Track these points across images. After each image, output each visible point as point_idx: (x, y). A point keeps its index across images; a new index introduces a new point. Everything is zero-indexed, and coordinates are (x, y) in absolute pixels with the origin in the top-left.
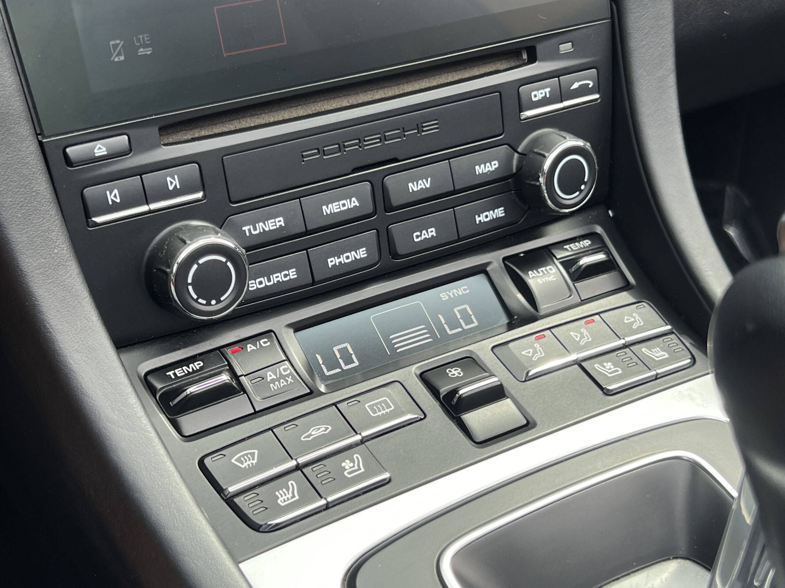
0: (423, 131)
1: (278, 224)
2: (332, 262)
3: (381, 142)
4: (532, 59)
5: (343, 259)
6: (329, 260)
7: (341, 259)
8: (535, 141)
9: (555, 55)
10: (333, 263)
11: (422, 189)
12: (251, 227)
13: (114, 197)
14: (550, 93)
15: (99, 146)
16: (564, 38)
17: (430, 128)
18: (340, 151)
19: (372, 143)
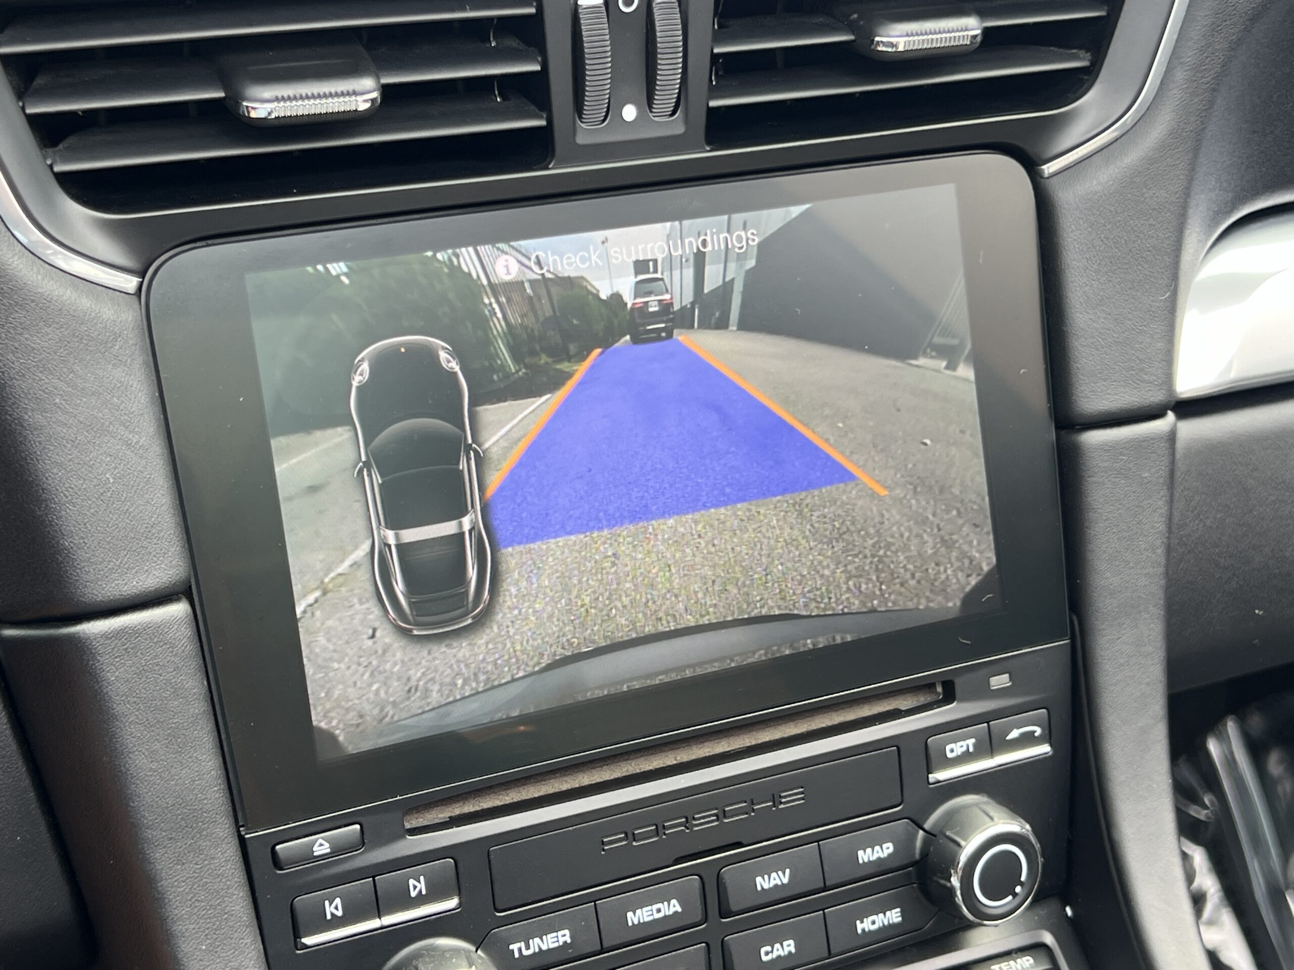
0: (781, 803)
1: (561, 940)
3: (718, 820)
4: (949, 697)
8: (951, 815)
9: (984, 693)
11: (776, 886)
12: (522, 944)
13: (334, 908)
14: (975, 745)
15: (321, 841)
16: (998, 668)
17: (792, 799)
18: (658, 835)
19: (705, 821)
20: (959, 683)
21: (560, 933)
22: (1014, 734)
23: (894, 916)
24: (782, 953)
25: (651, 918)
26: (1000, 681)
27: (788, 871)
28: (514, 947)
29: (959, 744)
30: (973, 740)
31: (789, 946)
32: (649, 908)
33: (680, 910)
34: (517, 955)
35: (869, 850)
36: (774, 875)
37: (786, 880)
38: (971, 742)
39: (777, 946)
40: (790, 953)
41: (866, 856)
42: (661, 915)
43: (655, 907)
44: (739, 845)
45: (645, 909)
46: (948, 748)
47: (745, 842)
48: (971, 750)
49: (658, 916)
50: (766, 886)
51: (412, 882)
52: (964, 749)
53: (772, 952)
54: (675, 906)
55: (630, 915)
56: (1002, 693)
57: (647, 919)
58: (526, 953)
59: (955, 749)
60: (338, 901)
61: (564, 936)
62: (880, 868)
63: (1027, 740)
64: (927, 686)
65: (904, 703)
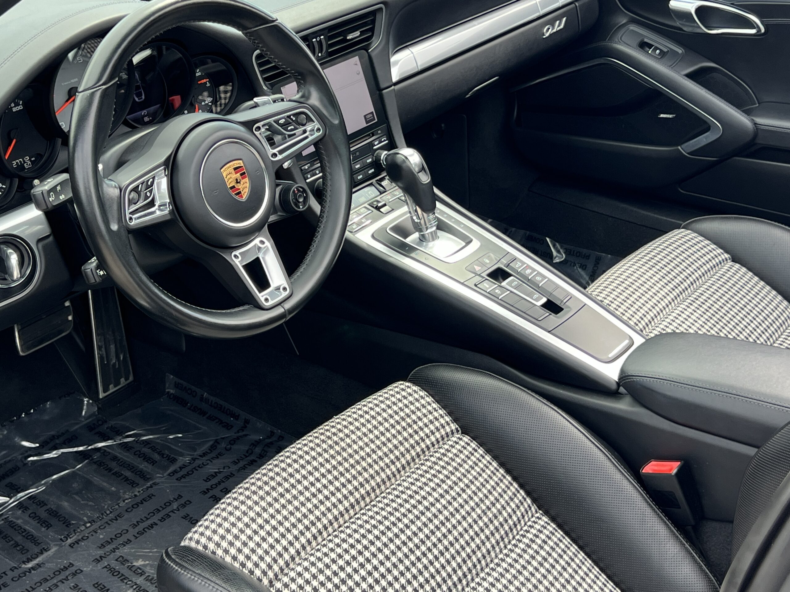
4: (373, 135)
8: (378, 153)
9: (378, 134)
11: (358, 167)
13: (309, 176)
16: (378, 130)
20: (375, 133)
22: (383, 140)
23: (373, 170)
26: (379, 132)
27: (359, 165)
31: (361, 176)
35: (368, 160)
48: (378, 143)
59: (376, 143)
62: (370, 163)
63: (385, 141)
64: (369, 135)
65: (367, 138)
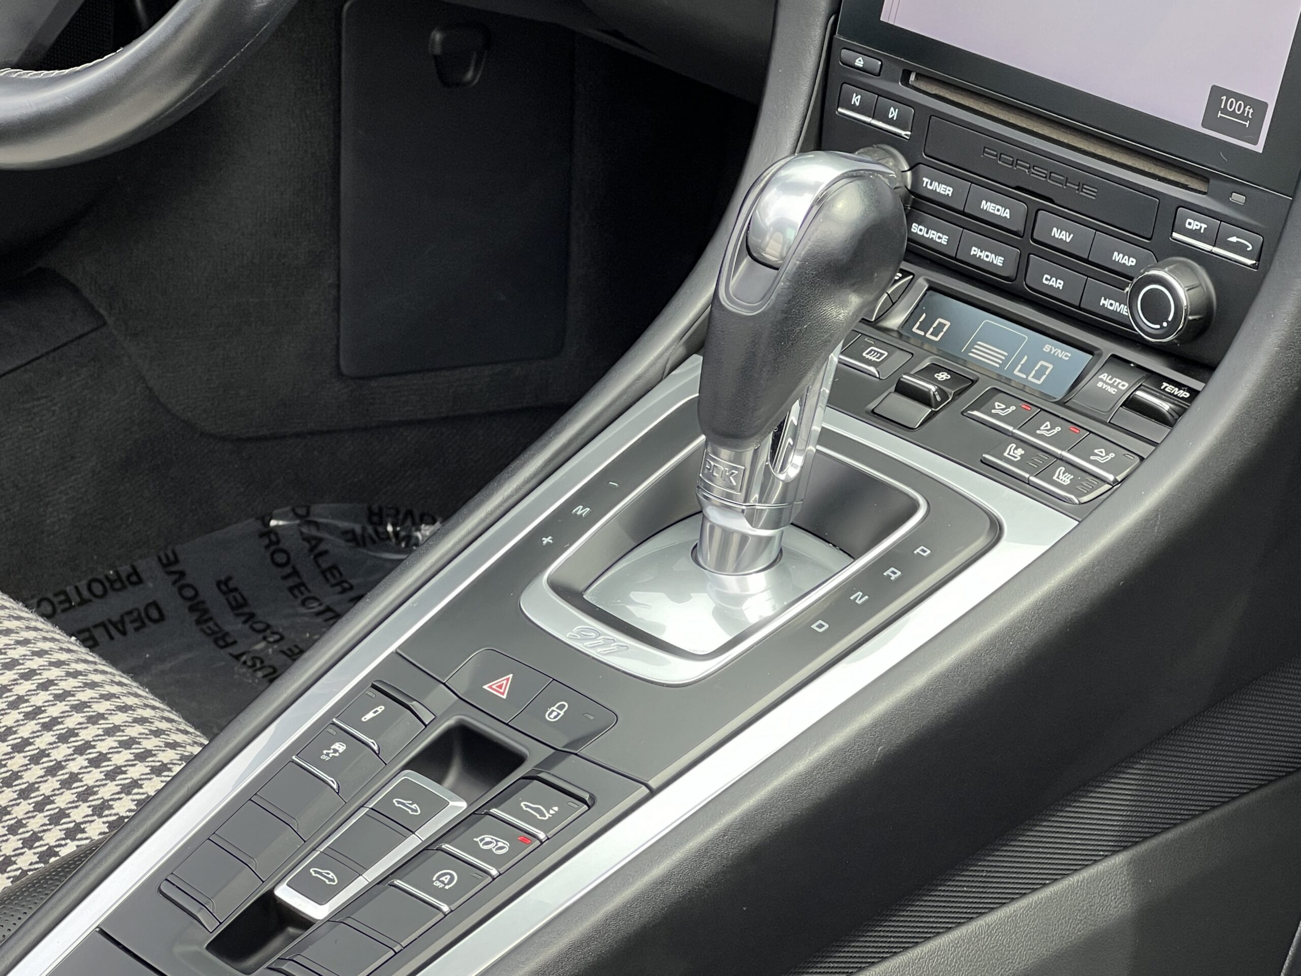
0: (1082, 191)
1: (947, 192)
2: (975, 251)
3: (1045, 177)
5: (983, 255)
6: (974, 248)
7: (982, 254)
10: (975, 253)
11: (1062, 239)
12: (929, 181)
13: (856, 100)
14: (1205, 228)
15: (861, 58)
16: (1239, 189)
17: (1089, 193)
18: (1012, 165)
19: (1038, 175)
21: (949, 188)
22: (1234, 239)
24: (1054, 284)
25: (993, 211)
26: (1239, 199)
27: (1072, 235)
28: (925, 180)
29: (1196, 223)
30: (1206, 226)
31: (1059, 284)
32: (994, 205)
33: (1008, 217)
34: (924, 185)
35: (1121, 255)
36: (1064, 232)
37: (1068, 240)
38: (1204, 226)
39: (1054, 279)
40: (1059, 287)
41: (1117, 257)
42: (998, 213)
43: (998, 207)
44: (1052, 201)
45: (993, 205)
46: (1189, 220)
47: (1056, 201)
48: (1202, 231)
49: (996, 213)
50: (1057, 236)
51: (892, 109)
52: (1198, 228)
53: (1050, 280)
54: (1007, 214)
55: (984, 202)
56: (1235, 206)
57: (991, 211)
58: (929, 187)
59: (1192, 225)
60: (859, 97)
61: (949, 191)
62: (1124, 272)
63: (1238, 249)
